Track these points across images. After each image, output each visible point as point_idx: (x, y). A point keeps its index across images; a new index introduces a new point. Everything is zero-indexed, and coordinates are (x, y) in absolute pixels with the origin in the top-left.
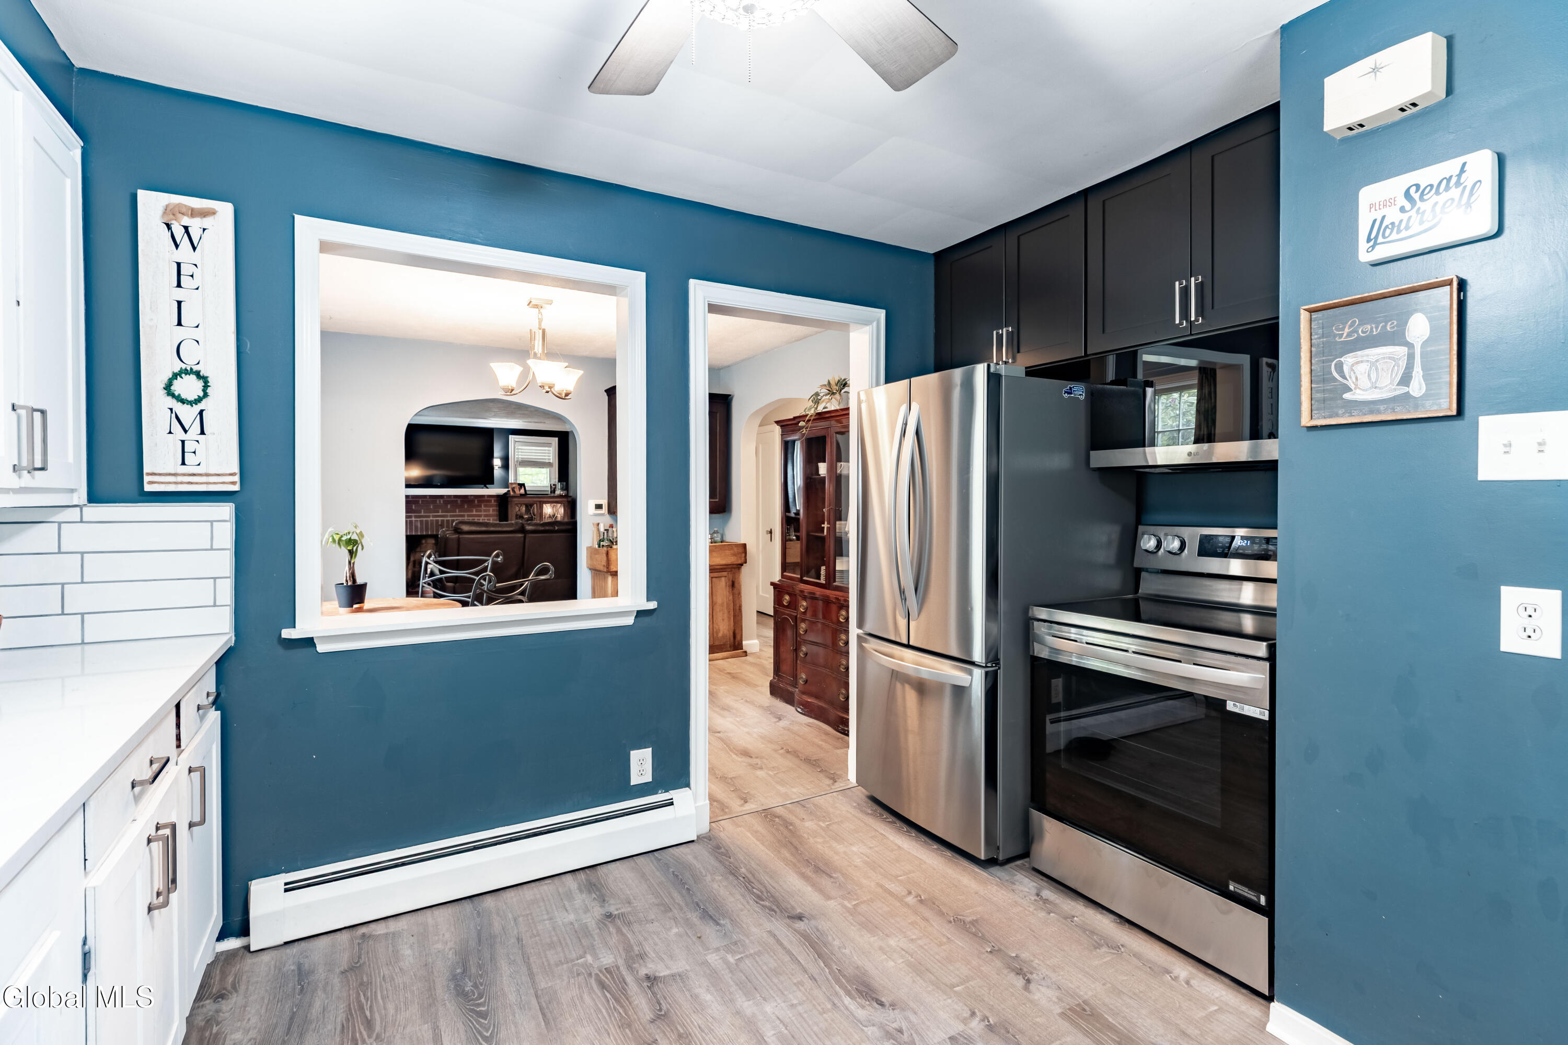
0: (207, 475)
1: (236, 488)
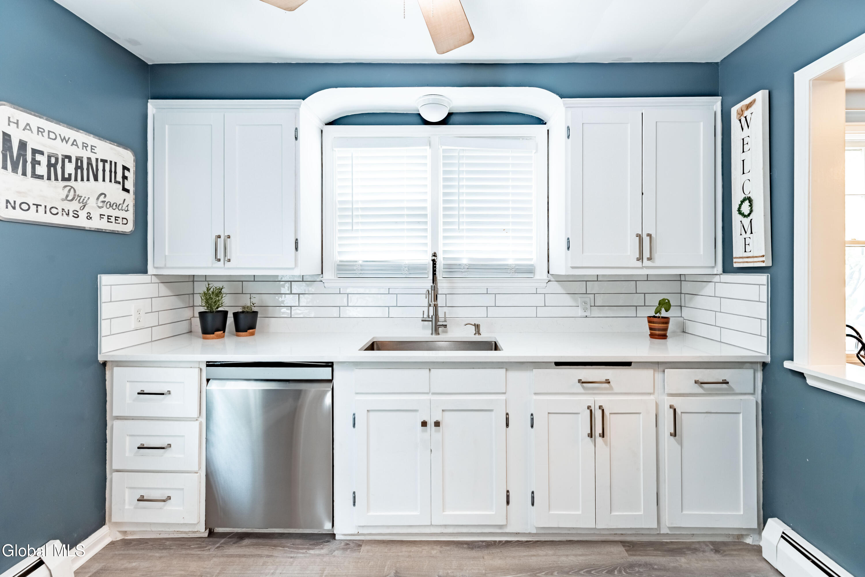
0: (753, 257)
1: (770, 264)
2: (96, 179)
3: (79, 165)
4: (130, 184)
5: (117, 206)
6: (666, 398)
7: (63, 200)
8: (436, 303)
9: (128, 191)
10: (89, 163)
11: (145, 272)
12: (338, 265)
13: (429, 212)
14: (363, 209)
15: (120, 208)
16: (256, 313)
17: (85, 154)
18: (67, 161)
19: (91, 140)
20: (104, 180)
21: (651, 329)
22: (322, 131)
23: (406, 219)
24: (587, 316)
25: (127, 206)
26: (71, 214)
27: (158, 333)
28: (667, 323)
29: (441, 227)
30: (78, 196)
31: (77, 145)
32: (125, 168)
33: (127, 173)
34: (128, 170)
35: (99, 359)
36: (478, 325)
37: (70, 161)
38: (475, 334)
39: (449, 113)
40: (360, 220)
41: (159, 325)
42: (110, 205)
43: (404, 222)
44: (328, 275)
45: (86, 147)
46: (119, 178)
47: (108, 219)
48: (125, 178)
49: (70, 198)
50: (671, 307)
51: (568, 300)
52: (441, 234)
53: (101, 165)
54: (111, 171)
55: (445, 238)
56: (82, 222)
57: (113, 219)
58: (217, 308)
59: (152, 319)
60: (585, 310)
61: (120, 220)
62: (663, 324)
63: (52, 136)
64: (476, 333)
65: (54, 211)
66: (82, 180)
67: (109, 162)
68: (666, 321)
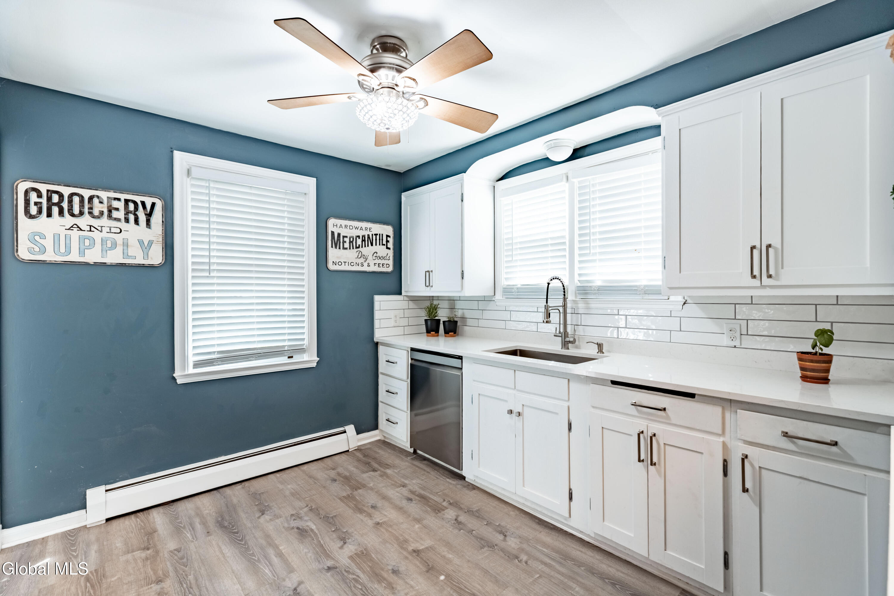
2: (372, 245)
3: (364, 239)
4: (390, 245)
5: (383, 258)
6: (741, 444)
7: (356, 258)
8: (549, 320)
9: (389, 249)
10: (369, 237)
11: (400, 293)
12: (504, 288)
13: (567, 241)
14: (521, 243)
15: (385, 259)
16: (456, 322)
17: (366, 233)
18: (358, 238)
19: (369, 225)
20: (376, 245)
21: (802, 369)
22: (494, 186)
23: (550, 248)
24: (736, 347)
25: (389, 257)
26: (360, 265)
27: (408, 330)
28: (830, 362)
29: (577, 252)
30: (363, 255)
31: (362, 229)
32: (388, 236)
33: (389, 239)
34: (389, 237)
35: (374, 340)
36: (600, 344)
37: (359, 238)
38: (597, 353)
39: (574, 150)
40: (519, 252)
41: (408, 326)
42: (379, 257)
43: (548, 251)
44: (499, 296)
45: (367, 229)
46: (384, 242)
47: (379, 265)
48: (387, 241)
49: (359, 257)
50: (834, 342)
51: (710, 325)
52: (577, 258)
53: (374, 237)
54: (380, 240)
55: (580, 262)
56: (365, 268)
57: (381, 265)
58: (435, 317)
59: (405, 322)
60: (732, 338)
61: (385, 266)
62: (823, 363)
63: (351, 227)
64: (599, 352)
65: (352, 264)
66: (365, 246)
67: (379, 235)
68: (828, 359)
